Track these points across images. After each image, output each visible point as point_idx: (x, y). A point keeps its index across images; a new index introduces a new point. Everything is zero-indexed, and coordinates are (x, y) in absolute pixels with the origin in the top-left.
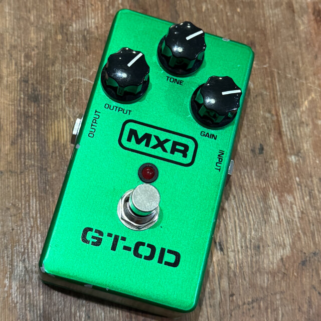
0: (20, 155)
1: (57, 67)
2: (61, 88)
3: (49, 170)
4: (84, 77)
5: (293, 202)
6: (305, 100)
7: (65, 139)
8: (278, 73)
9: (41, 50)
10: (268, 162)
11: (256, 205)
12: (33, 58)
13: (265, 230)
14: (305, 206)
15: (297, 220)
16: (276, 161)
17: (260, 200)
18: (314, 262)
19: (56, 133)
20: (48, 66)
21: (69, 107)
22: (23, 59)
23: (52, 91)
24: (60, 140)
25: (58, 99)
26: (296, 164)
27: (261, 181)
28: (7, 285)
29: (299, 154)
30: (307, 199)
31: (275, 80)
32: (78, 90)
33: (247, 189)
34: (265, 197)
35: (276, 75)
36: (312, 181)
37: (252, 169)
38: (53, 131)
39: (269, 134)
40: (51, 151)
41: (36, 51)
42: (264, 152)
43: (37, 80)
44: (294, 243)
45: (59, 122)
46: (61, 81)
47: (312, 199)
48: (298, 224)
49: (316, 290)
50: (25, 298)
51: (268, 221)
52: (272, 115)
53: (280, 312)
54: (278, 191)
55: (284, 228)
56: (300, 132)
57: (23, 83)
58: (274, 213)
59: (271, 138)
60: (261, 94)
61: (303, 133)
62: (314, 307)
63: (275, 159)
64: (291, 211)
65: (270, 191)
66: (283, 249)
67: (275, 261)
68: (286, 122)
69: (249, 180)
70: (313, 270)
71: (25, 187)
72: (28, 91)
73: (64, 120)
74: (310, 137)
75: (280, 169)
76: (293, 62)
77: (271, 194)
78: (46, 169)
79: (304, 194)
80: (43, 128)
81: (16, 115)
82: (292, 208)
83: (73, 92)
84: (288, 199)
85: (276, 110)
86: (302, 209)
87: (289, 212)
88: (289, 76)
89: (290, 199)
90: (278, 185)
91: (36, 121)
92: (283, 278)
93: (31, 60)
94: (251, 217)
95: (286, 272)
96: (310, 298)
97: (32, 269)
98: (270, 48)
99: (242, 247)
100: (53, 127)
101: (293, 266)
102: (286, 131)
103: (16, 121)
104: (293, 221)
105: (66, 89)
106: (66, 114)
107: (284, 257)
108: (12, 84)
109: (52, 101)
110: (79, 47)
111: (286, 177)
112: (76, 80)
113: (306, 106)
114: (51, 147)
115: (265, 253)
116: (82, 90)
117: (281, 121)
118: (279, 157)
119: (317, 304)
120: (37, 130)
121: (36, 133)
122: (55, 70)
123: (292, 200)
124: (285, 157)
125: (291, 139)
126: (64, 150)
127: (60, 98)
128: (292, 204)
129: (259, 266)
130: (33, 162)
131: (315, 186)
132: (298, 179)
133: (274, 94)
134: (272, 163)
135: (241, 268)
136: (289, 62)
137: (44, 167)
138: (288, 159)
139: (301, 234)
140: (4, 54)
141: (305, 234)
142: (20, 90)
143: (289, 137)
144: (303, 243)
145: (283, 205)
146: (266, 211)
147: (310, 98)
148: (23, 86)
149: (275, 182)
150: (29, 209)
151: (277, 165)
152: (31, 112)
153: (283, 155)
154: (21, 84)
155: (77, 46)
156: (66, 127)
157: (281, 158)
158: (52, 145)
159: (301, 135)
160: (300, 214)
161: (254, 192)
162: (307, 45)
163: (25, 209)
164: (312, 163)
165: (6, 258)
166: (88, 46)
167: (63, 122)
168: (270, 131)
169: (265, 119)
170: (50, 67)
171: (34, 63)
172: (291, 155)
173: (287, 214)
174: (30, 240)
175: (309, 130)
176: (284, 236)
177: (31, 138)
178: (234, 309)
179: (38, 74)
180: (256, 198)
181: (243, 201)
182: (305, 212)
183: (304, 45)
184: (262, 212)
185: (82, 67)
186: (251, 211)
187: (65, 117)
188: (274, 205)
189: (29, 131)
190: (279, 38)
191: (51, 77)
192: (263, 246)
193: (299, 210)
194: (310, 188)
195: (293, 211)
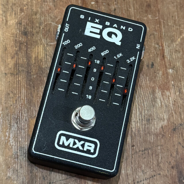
0: (16, 65)
1: (38, 16)
2: (40, 28)
3: (32, 73)
4: (53, 22)
5: (170, 95)
6: (179, 38)
7: (41, 57)
8: (164, 22)
9: (29, 7)
10: (156, 72)
11: (148, 96)
12: (24, 11)
13: (153, 110)
14: (176, 98)
15: (172, 105)
16: (161, 72)
17: (151, 93)
18: (180, 129)
19: (37, 53)
20: (33, 15)
21: (44, 39)
22: (19, 11)
23: (35, 29)
24: (38, 57)
25: (38, 34)
26: (172, 74)
27: (152, 83)
28: (8, 136)
29: (174, 68)
30: (178, 93)
31: (162, 26)
32: (50, 29)
33: (143, 87)
34: (154, 92)
35: (162, 23)
36: (181, 84)
37: (147, 76)
38: (35, 51)
39: (157, 57)
40: (34, 62)
41: (27, 7)
42: (154, 67)
43: (26, 23)
44: (169, 118)
45: (38, 47)
46: (40, 24)
47: (180, 94)
48: (172, 108)
49: (181, 145)
50: (17, 143)
51: (155, 105)
52: (159, 46)
53: (160, 156)
54: (161, 89)
55: (164, 110)
56: (175, 56)
57: (18, 25)
58: (158, 101)
59: (158, 59)
60: (153, 34)
61: (176, 56)
62: (179, 154)
63: (160, 71)
64: (168, 100)
65: (156, 89)
66: (163, 121)
67: (158, 128)
68: (167, 50)
69: (145, 82)
70: (179, 134)
71: (18, 83)
72: (21, 29)
73: (41, 46)
74: (180, 59)
75: (163, 77)
76: (172, 16)
77: (157, 91)
78: (30, 73)
79: (176, 91)
80: (29, 50)
81: (14, 42)
82: (169, 98)
83: (46, 30)
84: (167, 94)
85: (161, 43)
86: (174, 99)
87: (167, 101)
88: (170, 24)
89: (168, 93)
90: (161, 86)
91: (26, 46)
92: (162, 137)
93: (23, 12)
94: (145, 103)
95: (164, 134)
96: (177, 149)
97: (21, 127)
98: (159, 7)
99: (139, 120)
100: (35, 49)
101: (168, 131)
102: (167, 55)
103: (14, 45)
104: (169, 106)
105: (42, 28)
106: (42, 42)
107: (164, 126)
108: (13, 25)
109: (35, 35)
110: (51, 5)
111: (166, 81)
112: (48, 23)
113: (179, 41)
114: (33, 61)
115: (153, 123)
116: (51, 29)
117: (164, 49)
118: (162, 70)
119: (181, 153)
120: (26, 51)
121: (25, 53)
122: (36, 18)
123: (169, 94)
124: (166, 70)
125: (170, 59)
126: (41, 62)
127: (39, 33)
128: (169, 96)
129: (149, 130)
130: (23, 69)
131: (183, 87)
132: (173, 82)
133: (161, 34)
134: (158, 73)
135: (139, 131)
136: (170, 16)
137: (29, 72)
138: (168, 71)
139: (174, 113)
140: (8, 8)
141: (175, 113)
142: (17, 29)
143: (168, 59)
144: (175, 118)
145: (164, 97)
146: (154, 99)
147: (181, 37)
148: (18, 26)
149: (159, 84)
150: (21, 94)
151: (161, 74)
152: (23, 41)
153: (165, 69)
154: (17, 25)
155: (49, 4)
156: (42, 50)
157: (163, 71)
158: (34, 59)
159: (175, 57)
160: (173, 102)
161: (147, 89)
162: (181, 7)
163: (18, 94)
164: (181, 73)
165: (7, 121)
166: (56, 5)
167: (40, 47)
168: (158, 55)
169: (155, 48)
170: (34, 16)
171: (25, 13)
172: (169, 69)
173: (166, 102)
174: (21, 112)
175: (180, 55)
176: (164, 114)
177: (23, 55)
178: (134, 154)
179: (27, 20)
180: (148, 92)
181: (141, 94)
182: (176, 101)
183: (179, 7)
184: (152, 101)
185: (52, 16)
186: (145, 99)
187: (42, 44)
188: (159, 97)
189: (21, 51)
190: (165, 2)
191: (34, 21)
192: (152, 120)
193: (173, 100)
194: (180, 88)
195: (170, 101)
